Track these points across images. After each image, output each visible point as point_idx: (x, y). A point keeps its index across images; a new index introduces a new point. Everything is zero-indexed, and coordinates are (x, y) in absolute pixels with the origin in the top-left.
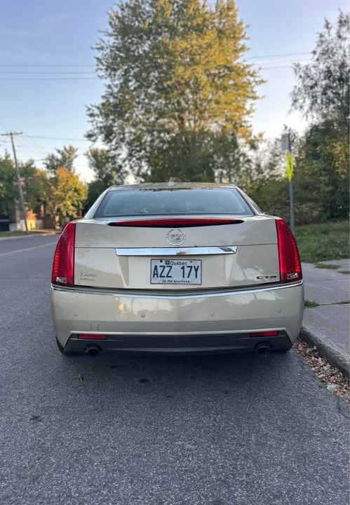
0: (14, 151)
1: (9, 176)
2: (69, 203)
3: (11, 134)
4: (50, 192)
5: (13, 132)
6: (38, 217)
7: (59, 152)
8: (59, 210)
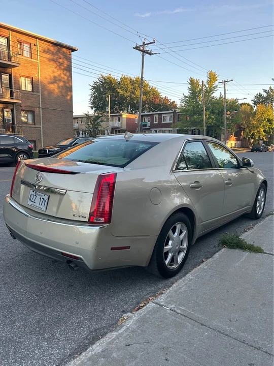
0: (225, 93)
1: (219, 111)
2: (262, 130)
3: (225, 81)
4: (248, 122)
5: (226, 81)
6: (237, 140)
7: (265, 91)
8: (253, 134)
